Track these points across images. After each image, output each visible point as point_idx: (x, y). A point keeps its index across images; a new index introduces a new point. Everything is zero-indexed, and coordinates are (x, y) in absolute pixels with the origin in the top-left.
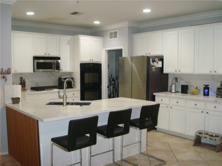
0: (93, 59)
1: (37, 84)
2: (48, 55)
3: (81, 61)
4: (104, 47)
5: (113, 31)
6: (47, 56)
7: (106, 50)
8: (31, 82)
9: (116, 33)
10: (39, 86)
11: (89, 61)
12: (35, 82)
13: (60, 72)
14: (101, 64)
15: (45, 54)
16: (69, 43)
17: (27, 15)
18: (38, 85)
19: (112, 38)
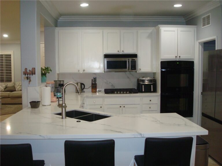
0: (181, 56)
1: (112, 85)
2: (123, 52)
3: (162, 58)
4: (197, 39)
5: (206, 16)
6: (121, 54)
7: (199, 43)
8: (106, 83)
9: (208, 17)
10: (116, 88)
11: (175, 58)
12: (110, 83)
13: (137, 72)
14: (193, 62)
15: (118, 51)
16: (150, 36)
17: (81, 7)
18: (114, 87)
19: (205, 25)
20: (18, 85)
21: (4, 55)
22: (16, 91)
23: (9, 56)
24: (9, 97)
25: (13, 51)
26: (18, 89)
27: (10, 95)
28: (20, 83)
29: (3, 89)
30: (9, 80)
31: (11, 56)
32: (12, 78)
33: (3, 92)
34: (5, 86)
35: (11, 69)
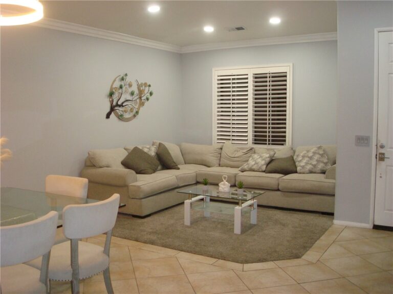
21: (268, 75)
22: (296, 172)
23: (280, 78)
24: (278, 190)
25: (291, 65)
26: (303, 167)
27: (280, 183)
28: (308, 151)
29: (264, 164)
30: (280, 139)
31: (286, 76)
32: (287, 134)
33: (264, 173)
34: (268, 155)
35: (285, 111)
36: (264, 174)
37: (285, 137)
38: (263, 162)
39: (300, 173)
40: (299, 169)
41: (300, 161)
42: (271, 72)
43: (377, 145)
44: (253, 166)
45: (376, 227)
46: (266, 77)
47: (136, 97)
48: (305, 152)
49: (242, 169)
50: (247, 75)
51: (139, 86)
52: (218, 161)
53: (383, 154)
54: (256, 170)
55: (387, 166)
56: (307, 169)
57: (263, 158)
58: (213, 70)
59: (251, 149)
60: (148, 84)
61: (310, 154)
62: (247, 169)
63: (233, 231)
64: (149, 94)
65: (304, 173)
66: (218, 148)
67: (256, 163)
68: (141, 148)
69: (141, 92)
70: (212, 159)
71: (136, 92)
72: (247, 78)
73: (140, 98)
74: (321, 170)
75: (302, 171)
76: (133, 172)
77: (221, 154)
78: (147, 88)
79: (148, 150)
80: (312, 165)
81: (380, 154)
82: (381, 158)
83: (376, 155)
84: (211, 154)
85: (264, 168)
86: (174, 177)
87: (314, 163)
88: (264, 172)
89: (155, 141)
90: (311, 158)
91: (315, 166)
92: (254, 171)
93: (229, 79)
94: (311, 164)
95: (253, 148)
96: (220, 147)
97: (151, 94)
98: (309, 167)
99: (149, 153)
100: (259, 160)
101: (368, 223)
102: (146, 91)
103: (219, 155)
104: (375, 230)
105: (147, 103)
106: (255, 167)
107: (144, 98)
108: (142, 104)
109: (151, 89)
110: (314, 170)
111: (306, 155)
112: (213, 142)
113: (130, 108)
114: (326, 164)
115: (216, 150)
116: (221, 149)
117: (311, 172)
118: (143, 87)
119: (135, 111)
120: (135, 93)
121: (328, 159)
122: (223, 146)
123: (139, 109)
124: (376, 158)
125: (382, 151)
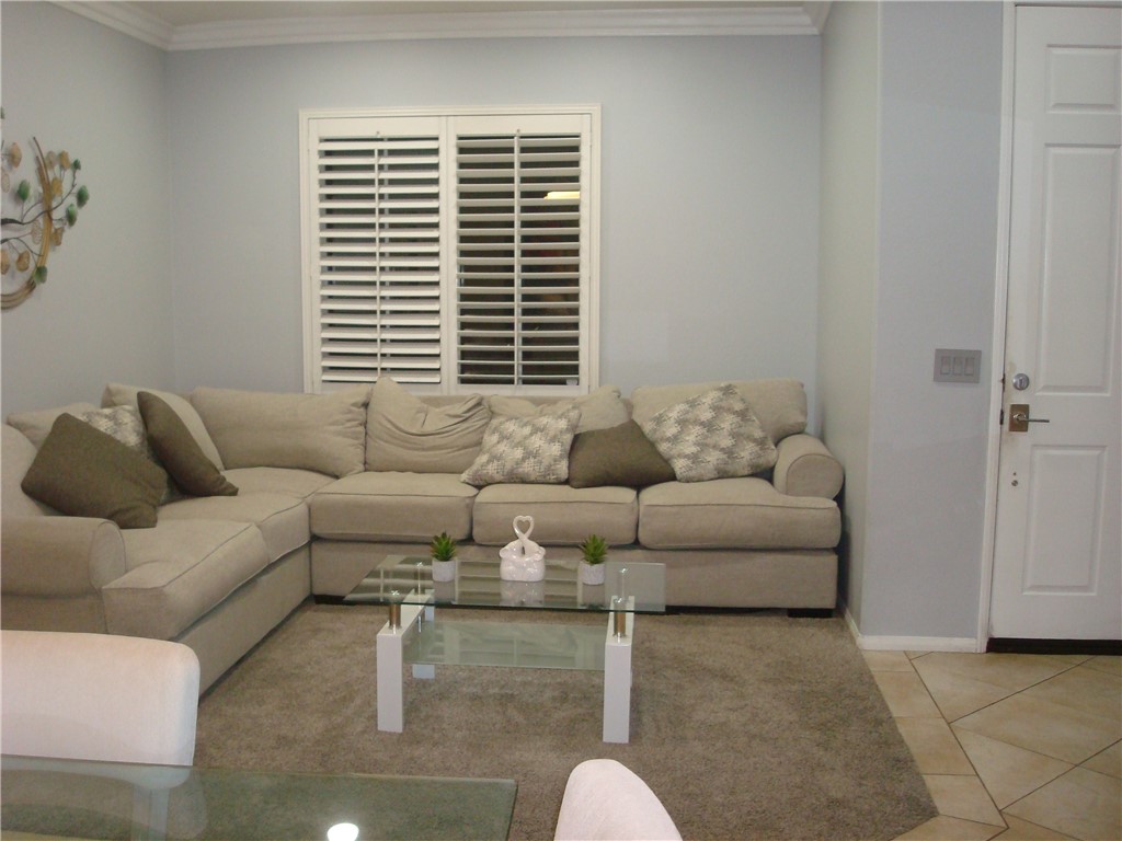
20: (683, 422)
21: (516, 144)
22: (672, 477)
23: (559, 156)
24: (636, 544)
25: (596, 109)
26: (694, 458)
27: (643, 520)
28: (693, 404)
29: (561, 457)
30: (555, 364)
31: (576, 149)
32: (583, 348)
33: (566, 488)
34: (563, 424)
35: (576, 268)
36: (566, 492)
37: (575, 355)
38: (556, 449)
39: (688, 480)
40: (679, 466)
41: (675, 439)
42: (525, 132)
43: (1003, 381)
44: (520, 462)
45: (997, 646)
46: (511, 150)
47: (32, 209)
48: (683, 407)
49: (476, 476)
50: (436, 139)
51: (42, 166)
52: (360, 451)
53: (1025, 409)
54: (533, 478)
55: (1035, 446)
56: (710, 466)
57: (552, 433)
58: (303, 115)
59: (479, 404)
60: (72, 159)
61: (706, 415)
62: (498, 477)
63: (600, 734)
64: (72, 200)
65: (700, 480)
66: (354, 405)
67: (528, 454)
68: (82, 418)
69: (49, 189)
70: (339, 444)
71: (35, 188)
72: (435, 152)
73: (48, 212)
74: (752, 467)
75: (693, 473)
76: (112, 526)
77: (365, 424)
78: (68, 173)
79: (111, 424)
80: (722, 450)
81: (1015, 408)
82: (1019, 420)
83: (1002, 413)
84: (332, 428)
85: (562, 469)
86: (254, 529)
87: (727, 442)
88: (567, 482)
89: (114, 386)
90: (710, 426)
91: (729, 452)
92: (524, 481)
93: (370, 153)
94: (715, 447)
95: (482, 399)
96: (361, 399)
97: (82, 198)
98: (713, 458)
99: (118, 437)
100: (537, 442)
101: (973, 635)
102: (66, 186)
103: (361, 429)
104: (992, 655)
105: (69, 235)
106: (528, 468)
107: (58, 214)
108: (55, 238)
109: (82, 179)
110: (730, 468)
111: (689, 416)
112: (307, 381)
113: (16, 257)
114: (761, 443)
115: (350, 412)
116: (366, 405)
117: (723, 475)
118: (57, 168)
119: (32, 266)
120: (31, 192)
121: (762, 428)
122: (370, 395)
123: (42, 256)
124: (1002, 423)
125: (1020, 398)
